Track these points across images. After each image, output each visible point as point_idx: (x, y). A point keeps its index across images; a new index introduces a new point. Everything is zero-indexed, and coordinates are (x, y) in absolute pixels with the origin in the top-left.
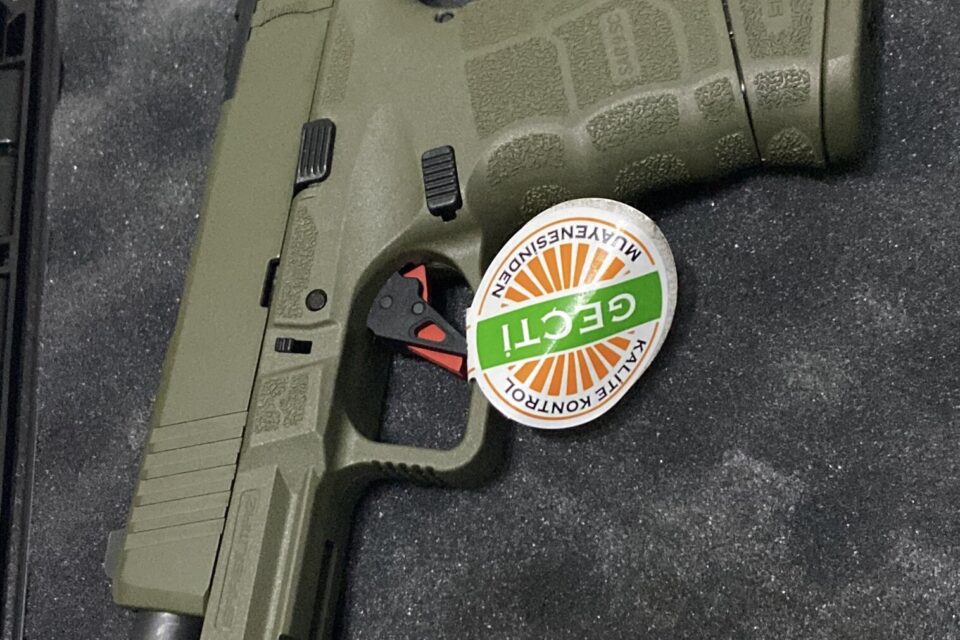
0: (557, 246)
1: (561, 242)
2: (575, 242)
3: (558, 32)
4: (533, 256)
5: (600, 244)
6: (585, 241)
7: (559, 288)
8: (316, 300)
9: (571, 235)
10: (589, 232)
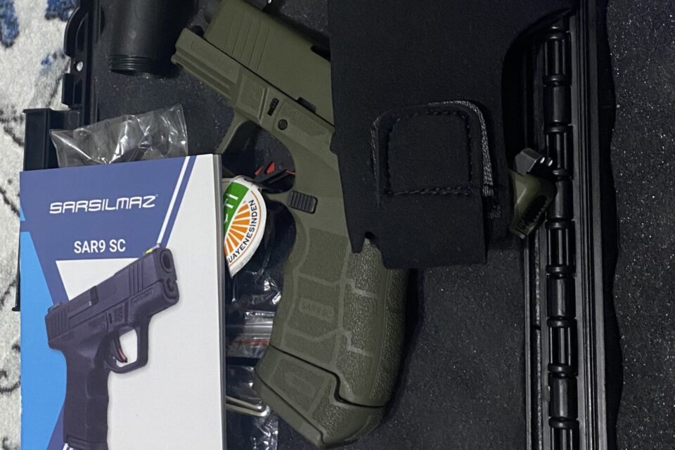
0: (245, 235)
1: (245, 237)
2: (240, 242)
3: (338, 287)
4: (250, 224)
5: (234, 252)
6: (239, 246)
7: (232, 227)
8: (283, 125)
9: (244, 242)
10: (240, 250)
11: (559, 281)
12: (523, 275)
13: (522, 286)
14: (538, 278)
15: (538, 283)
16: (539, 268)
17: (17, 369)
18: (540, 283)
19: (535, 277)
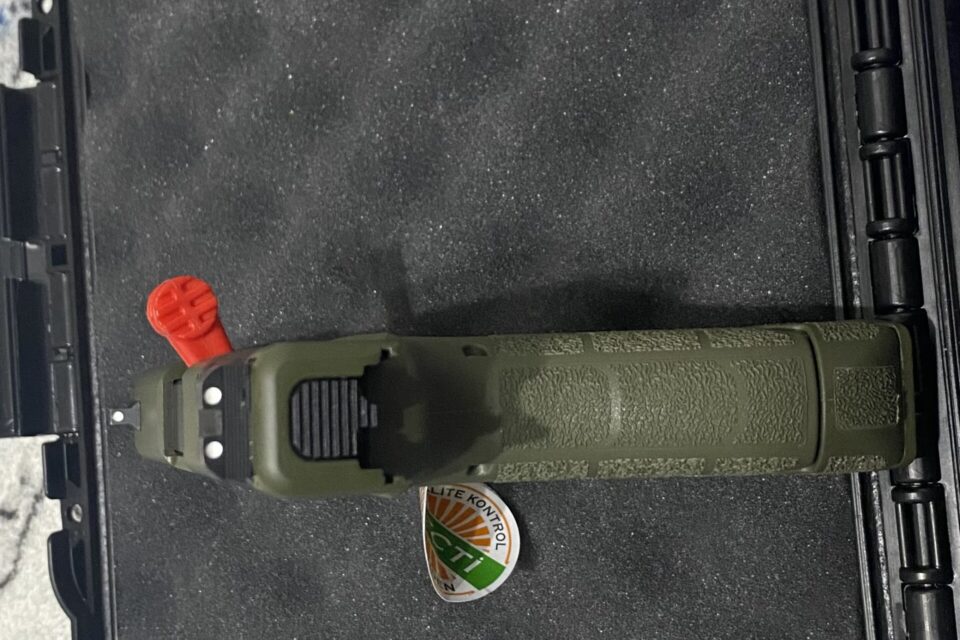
11: (890, 244)
12: (827, 251)
13: (826, 269)
14: (853, 250)
15: (853, 259)
16: (855, 233)
17: (8, 549)
18: (857, 259)
19: (849, 249)
